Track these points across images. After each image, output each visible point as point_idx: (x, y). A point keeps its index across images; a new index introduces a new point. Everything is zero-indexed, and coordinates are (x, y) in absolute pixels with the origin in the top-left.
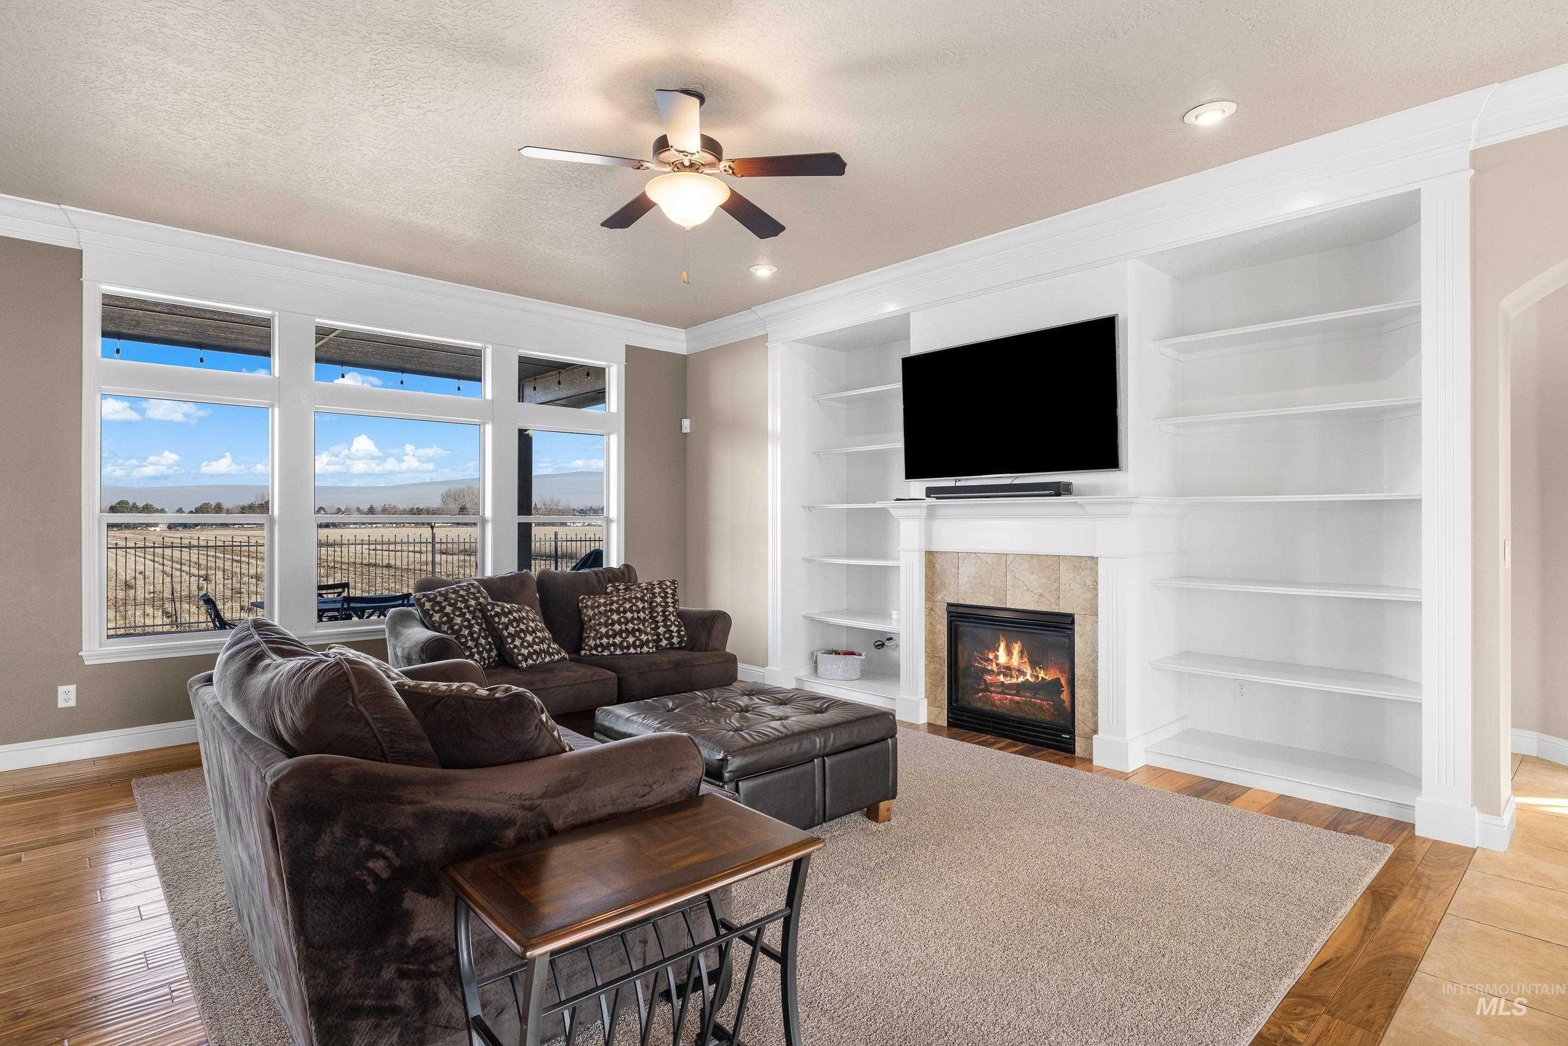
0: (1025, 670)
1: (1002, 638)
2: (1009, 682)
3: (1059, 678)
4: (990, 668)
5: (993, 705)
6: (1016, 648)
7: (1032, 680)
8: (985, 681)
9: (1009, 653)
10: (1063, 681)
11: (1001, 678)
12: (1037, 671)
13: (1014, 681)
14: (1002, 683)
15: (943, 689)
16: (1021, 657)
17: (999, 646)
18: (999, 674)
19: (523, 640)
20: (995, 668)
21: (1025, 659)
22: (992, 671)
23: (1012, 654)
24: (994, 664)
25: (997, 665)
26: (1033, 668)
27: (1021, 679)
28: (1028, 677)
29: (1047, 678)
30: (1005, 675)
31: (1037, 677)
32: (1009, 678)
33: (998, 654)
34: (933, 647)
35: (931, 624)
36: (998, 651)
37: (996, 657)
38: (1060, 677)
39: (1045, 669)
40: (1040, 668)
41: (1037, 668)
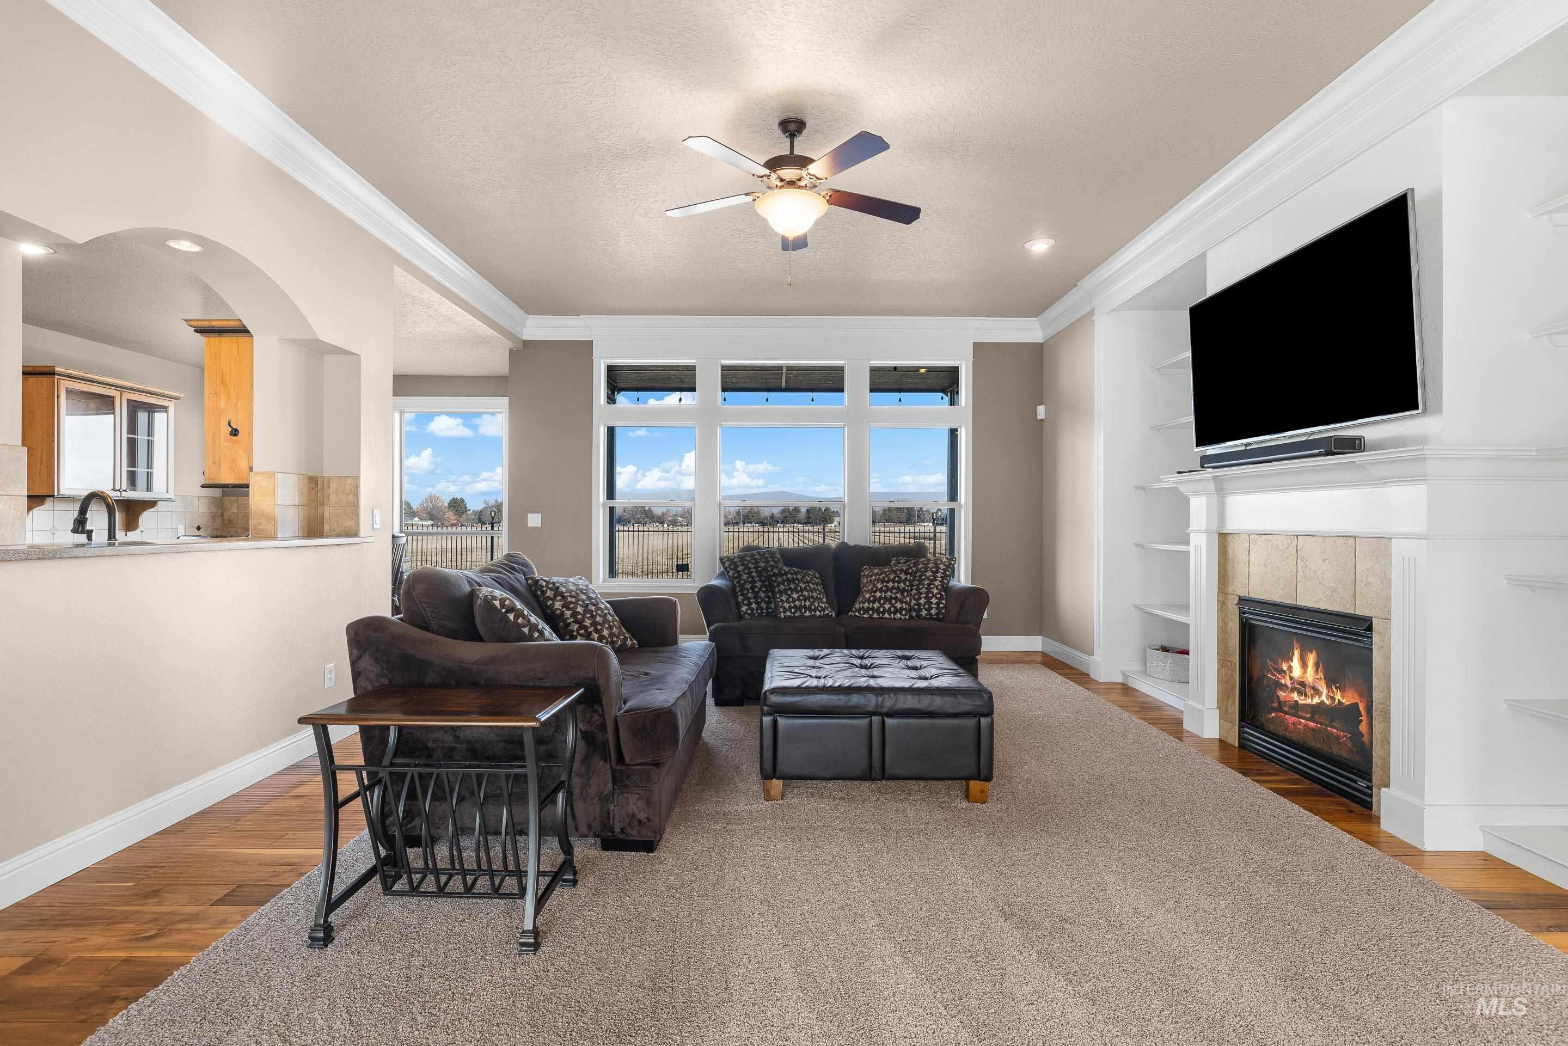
0: (1320, 689)
1: (1296, 645)
2: (1303, 702)
3: (1357, 703)
4: (1283, 682)
5: (1287, 729)
6: (1311, 658)
7: (1327, 702)
8: (1278, 697)
9: (1304, 665)
10: (1362, 707)
11: (1295, 696)
12: (1333, 692)
13: (1309, 701)
14: (1296, 702)
15: (1234, 699)
16: (1317, 671)
17: (1293, 654)
18: (1293, 690)
19: (789, 596)
20: (1289, 683)
21: (1321, 675)
22: (1286, 686)
23: (1307, 666)
24: (1288, 678)
25: (1291, 678)
26: (1329, 687)
27: (1316, 700)
28: (1324, 698)
29: (1344, 701)
30: (1300, 693)
31: (1333, 699)
32: (1303, 698)
33: (1292, 664)
34: (1225, 648)
35: (1223, 620)
36: (1292, 662)
37: (1290, 668)
38: (1359, 702)
39: (1342, 689)
40: (1337, 688)
41: (1334, 688)
